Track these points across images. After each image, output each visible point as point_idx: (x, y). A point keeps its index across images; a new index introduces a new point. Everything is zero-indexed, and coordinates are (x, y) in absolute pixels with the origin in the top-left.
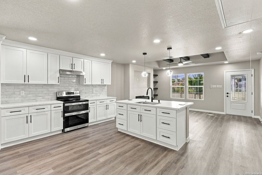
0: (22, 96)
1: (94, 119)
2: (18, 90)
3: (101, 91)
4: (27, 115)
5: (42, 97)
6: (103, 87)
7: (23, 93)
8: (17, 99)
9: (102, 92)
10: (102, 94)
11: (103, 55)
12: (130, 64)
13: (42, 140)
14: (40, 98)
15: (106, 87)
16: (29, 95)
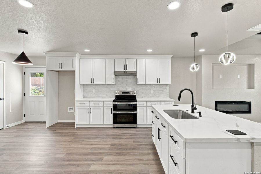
0: (94, 93)
1: (144, 121)
2: (92, 89)
3: (162, 91)
4: (89, 107)
5: (106, 95)
6: (164, 87)
7: (95, 91)
8: (91, 95)
9: (163, 93)
10: (162, 95)
11: (150, 51)
12: (203, 55)
13: (95, 129)
14: (104, 95)
15: (168, 88)
16: (98, 93)
